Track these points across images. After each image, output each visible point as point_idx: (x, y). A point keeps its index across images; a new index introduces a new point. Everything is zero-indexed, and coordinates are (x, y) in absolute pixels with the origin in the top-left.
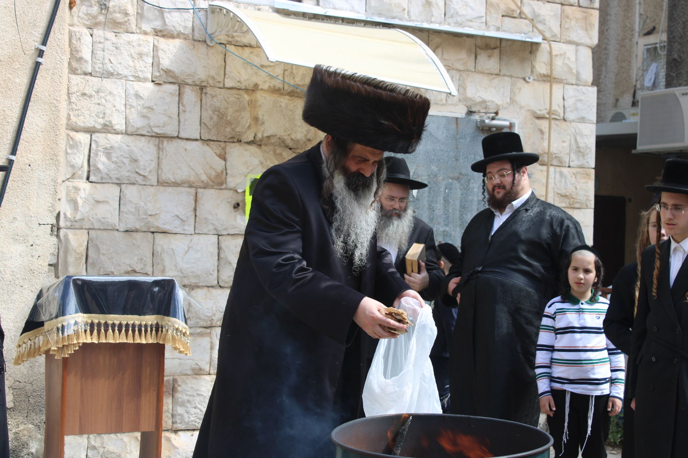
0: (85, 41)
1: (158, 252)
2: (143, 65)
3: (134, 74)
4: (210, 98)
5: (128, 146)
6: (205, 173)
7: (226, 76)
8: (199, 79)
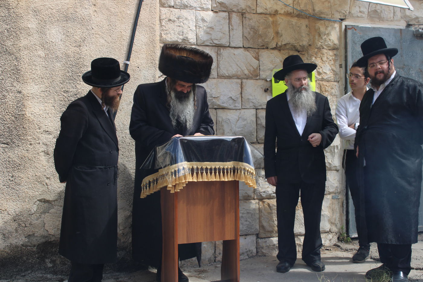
1: (219, 121)
2: (206, 0)
3: (200, 6)
4: (248, 21)
6: (247, 69)
7: (258, 6)
8: (241, 8)
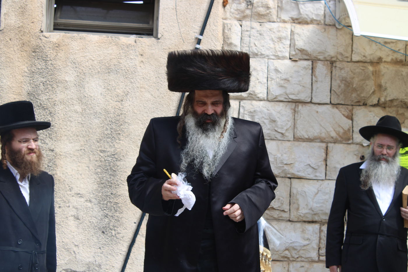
0: (235, 31)
1: (294, 193)
2: (282, 46)
3: (274, 54)
4: (339, 71)
5: (268, 110)
6: (335, 130)
7: (353, 52)
8: (329, 55)
